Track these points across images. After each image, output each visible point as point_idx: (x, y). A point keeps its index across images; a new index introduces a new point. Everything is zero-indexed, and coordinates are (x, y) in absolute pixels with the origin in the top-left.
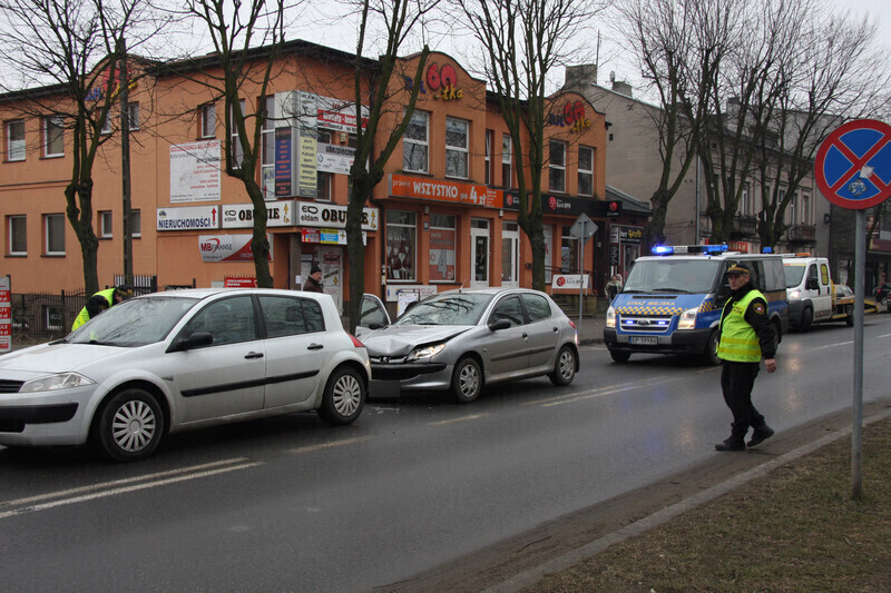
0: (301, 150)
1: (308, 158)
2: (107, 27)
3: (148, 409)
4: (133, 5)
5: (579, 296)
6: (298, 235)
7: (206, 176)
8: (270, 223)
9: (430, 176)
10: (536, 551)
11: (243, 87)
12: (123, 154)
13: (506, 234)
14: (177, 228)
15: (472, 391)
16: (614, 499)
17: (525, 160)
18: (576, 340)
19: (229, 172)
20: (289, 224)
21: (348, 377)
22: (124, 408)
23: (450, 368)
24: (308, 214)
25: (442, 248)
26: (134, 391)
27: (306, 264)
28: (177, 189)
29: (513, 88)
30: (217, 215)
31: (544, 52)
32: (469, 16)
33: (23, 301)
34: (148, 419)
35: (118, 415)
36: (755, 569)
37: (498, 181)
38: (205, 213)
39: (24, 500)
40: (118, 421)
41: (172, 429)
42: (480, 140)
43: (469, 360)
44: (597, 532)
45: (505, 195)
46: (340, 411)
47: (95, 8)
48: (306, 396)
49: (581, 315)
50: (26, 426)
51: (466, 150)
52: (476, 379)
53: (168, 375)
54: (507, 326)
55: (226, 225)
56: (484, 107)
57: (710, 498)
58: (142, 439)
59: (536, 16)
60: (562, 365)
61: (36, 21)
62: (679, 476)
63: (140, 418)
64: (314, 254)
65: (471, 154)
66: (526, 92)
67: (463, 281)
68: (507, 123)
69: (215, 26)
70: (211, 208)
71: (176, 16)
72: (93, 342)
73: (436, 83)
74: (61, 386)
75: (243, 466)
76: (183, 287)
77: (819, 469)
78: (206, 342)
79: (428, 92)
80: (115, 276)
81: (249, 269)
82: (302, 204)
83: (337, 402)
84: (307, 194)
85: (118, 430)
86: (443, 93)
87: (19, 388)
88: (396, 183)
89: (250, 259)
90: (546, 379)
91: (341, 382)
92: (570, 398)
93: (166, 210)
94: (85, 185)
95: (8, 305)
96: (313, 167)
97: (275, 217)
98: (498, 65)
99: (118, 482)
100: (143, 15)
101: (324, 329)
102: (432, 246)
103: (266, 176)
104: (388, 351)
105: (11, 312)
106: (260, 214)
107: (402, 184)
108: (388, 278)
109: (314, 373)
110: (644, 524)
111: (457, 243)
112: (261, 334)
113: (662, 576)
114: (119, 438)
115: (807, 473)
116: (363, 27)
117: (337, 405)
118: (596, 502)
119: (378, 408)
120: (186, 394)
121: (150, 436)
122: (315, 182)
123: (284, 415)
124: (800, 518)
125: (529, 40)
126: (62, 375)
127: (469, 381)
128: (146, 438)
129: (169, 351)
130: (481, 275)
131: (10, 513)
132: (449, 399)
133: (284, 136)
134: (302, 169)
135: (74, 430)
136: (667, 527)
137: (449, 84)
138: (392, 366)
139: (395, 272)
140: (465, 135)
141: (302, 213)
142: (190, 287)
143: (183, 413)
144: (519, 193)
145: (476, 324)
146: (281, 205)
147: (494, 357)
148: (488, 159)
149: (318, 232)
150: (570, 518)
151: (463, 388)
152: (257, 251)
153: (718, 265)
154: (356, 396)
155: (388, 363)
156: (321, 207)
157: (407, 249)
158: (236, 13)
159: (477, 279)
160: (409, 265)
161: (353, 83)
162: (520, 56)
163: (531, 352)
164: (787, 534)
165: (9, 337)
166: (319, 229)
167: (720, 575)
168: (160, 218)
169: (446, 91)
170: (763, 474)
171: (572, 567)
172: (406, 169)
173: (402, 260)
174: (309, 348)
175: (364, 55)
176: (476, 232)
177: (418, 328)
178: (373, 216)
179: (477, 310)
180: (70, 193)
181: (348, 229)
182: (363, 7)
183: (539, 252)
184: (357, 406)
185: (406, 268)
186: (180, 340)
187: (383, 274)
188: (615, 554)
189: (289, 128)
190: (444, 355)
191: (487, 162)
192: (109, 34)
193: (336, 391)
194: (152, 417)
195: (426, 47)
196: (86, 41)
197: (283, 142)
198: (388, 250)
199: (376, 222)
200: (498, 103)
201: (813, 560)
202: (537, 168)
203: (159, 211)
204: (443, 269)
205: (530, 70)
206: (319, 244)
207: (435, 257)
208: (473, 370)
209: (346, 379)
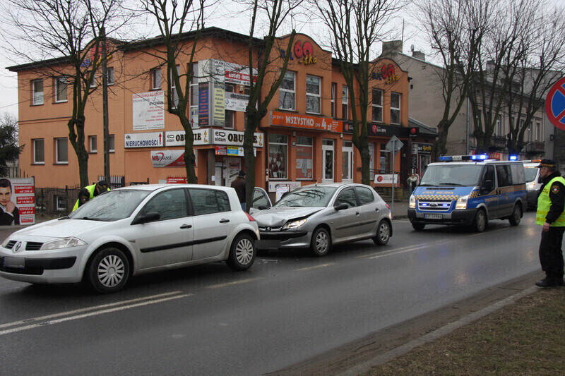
0: (215, 96)
1: (219, 101)
2: (94, 20)
3: (120, 260)
4: (110, 7)
5: (391, 188)
6: (213, 150)
7: (156, 114)
8: (196, 142)
9: (296, 112)
10: (366, 352)
11: (179, 57)
12: (104, 100)
13: (345, 149)
14: (137, 146)
15: (324, 249)
16: (416, 318)
17: (357, 102)
18: (390, 216)
19: (170, 111)
20: (207, 143)
21: (245, 240)
22: (105, 259)
23: (310, 234)
24: (219, 137)
25: (304, 158)
26: (111, 249)
27: (218, 168)
28: (137, 122)
29: (349, 56)
30: (162, 138)
31: (368, 33)
32: (321, 10)
33: (42, 192)
34: (120, 267)
35: (101, 264)
36: (508, 364)
37: (340, 115)
38: (154, 137)
39: (44, 318)
40: (102, 268)
41: (134, 273)
42: (328, 89)
43: (322, 229)
44: (405, 339)
45: (344, 124)
46: (240, 262)
47: (87, 9)
48: (218, 252)
49: (393, 200)
50: (45, 271)
51: (319, 96)
52: (326, 241)
53: (132, 239)
54: (346, 207)
55: (168, 144)
56: (330, 68)
57: (478, 317)
58: (116, 279)
59: (364, 10)
60: (381, 232)
61: (51, 17)
62: (457, 303)
63: (115, 266)
64: (223, 162)
65: (322, 98)
66: (357, 58)
67: (318, 179)
68: (345, 78)
69: (161, 19)
70: (159, 133)
71: (137, 13)
72: (85, 218)
73: (300, 53)
74: (66, 246)
75: (179, 297)
76: (141, 183)
77: (549, 299)
78: (156, 218)
79: (295, 59)
80: (99, 177)
81: (182, 172)
82: (215, 131)
83: (238, 256)
84: (219, 124)
85: (101, 273)
86: (304, 60)
87: (40, 247)
88: (275, 117)
89: (183, 166)
90: (371, 241)
91: (241, 243)
92: (385, 253)
93: (130, 135)
94: (80, 119)
95: (33, 195)
96: (223, 107)
97: (199, 139)
98: (339, 41)
99: (101, 306)
100: (117, 13)
101: (230, 210)
102: (298, 157)
103: (192, 113)
104: (271, 223)
105: (35, 200)
106: (189, 137)
107: (278, 117)
108: (270, 177)
109: (224, 238)
110: (435, 334)
111: (314, 155)
112: (190, 213)
113: (448, 368)
114: (102, 279)
115: (541, 301)
116: (254, 18)
117: (238, 258)
118: (404, 320)
119: (264, 260)
120: (143, 251)
121: (121, 277)
122: (224, 116)
123: (206, 264)
124: (538, 331)
125: (359, 25)
126: (66, 239)
127: (322, 242)
128: (119, 279)
129: (132, 224)
130: (329, 175)
131: (34, 326)
132: (309, 254)
133: (204, 88)
134: (215, 108)
135: (74, 274)
136: (451, 336)
137: (308, 54)
138: (273, 233)
139: (274, 173)
140: (318, 86)
141: (215, 137)
142: (145, 183)
143: (142, 263)
144: (353, 123)
145: (326, 206)
146: (202, 131)
147: (338, 227)
148: (333, 101)
149: (226, 148)
150: (387, 330)
151: (318, 247)
152: (187, 160)
153: (481, 168)
154: (250, 252)
155: (270, 231)
156: (228, 133)
157: (282, 158)
158: (174, 10)
159: (326, 178)
160: (283, 169)
161: (247, 54)
162: (354, 35)
163: (362, 224)
164: (529, 341)
165: (34, 215)
166: (226, 147)
167: (486, 368)
168: (126, 140)
169: (306, 58)
170: (512, 302)
171: (389, 362)
172: (281, 108)
173: (279, 166)
174: (221, 222)
175: (254, 36)
176: (326, 148)
177: (290, 209)
178: (260, 138)
179: (327, 197)
180: (71, 125)
181: (245, 147)
182: (254, 6)
183: (366, 160)
184: (251, 258)
185: (281, 171)
186: (140, 217)
187: (267, 175)
188: (417, 354)
189: (207, 83)
190: (306, 226)
191: (332, 103)
192: (95, 25)
193: (237, 249)
194: (122, 265)
195: (294, 30)
196: (81, 30)
197: (204, 91)
198: (270, 160)
199: (262, 142)
200: (339, 66)
201: (547, 358)
202: (364, 107)
203: (126, 135)
204: (304, 171)
205: (360, 44)
206: (226, 156)
207: (300, 163)
208: (325, 236)
209: (244, 242)
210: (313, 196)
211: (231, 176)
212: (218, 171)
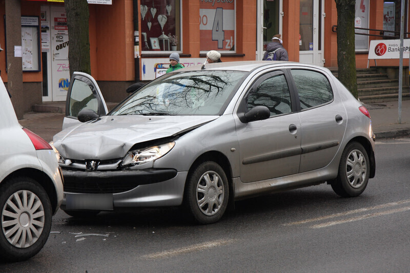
5: (397, 68)
15: (215, 206)
21: (25, 193)
23: (182, 175)
25: (218, 7)
27: (29, 30)
43: (210, 163)
46: (12, 242)
49: (400, 95)
52: (221, 190)
60: (349, 168)
64: (41, 16)
67: (245, 51)
83: (7, 228)
90: (326, 187)
91: (14, 201)
92: (354, 215)
102: (203, 4)
104: (97, 152)
108: (143, 48)
117: (7, 233)
127: (211, 193)
138: (102, 174)
139: (153, 40)
145: (221, 114)
147: (247, 159)
151: (201, 203)
154: (38, 219)
155: (96, 170)
157: (169, 9)
160: (171, 29)
163: (303, 152)
173: (163, 24)
184: (38, 233)
187: (136, 43)
190: (175, 157)
193: (6, 213)
198: (142, 10)
204: (218, 36)
206: (46, 2)
207: (208, 18)
208: (216, 178)
209: (21, 196)
210: (206, 87)
211: (59, 47)
212: (28, 37)
